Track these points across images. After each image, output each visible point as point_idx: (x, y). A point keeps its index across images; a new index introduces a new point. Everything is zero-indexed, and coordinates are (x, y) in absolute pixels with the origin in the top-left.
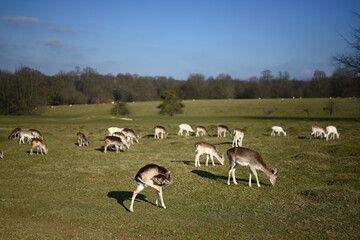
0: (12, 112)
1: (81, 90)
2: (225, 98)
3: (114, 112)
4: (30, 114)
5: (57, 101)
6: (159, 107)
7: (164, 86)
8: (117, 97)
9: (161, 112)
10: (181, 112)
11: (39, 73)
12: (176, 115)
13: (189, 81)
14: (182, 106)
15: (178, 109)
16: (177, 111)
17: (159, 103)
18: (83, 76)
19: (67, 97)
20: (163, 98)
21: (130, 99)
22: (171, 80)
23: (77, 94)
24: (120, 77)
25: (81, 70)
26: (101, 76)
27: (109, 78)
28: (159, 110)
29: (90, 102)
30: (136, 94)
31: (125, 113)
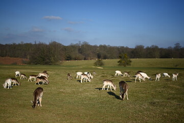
0: (47, 64)
1: (81, 53)
2: (155, 57)
3: (96, 64)
4: (55, 65)
5: (69, 58)
6: (118, 62)
7: (123, 51)
8: (99, 57)
9: (119, 65)
10: (130, 65)
11: (61, 44)
12: (127, 66)
13: (135, 49)
14: (130, 62)
15: (128, 63)
16: (128, 64)
17: (119, 60)
18: (83, 46)
19: (73, 56)
20: (120, 57)
21: (105, 58)
22: (127, 48)
23: (78, 55)
24: (101, 46)
25: (82, 43)
26: (92, 46)
27: (95, 47)
28: (119, 63)
29: (85, 59)
30: (109, 55)
31: (101, 65)
